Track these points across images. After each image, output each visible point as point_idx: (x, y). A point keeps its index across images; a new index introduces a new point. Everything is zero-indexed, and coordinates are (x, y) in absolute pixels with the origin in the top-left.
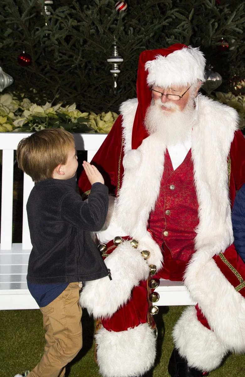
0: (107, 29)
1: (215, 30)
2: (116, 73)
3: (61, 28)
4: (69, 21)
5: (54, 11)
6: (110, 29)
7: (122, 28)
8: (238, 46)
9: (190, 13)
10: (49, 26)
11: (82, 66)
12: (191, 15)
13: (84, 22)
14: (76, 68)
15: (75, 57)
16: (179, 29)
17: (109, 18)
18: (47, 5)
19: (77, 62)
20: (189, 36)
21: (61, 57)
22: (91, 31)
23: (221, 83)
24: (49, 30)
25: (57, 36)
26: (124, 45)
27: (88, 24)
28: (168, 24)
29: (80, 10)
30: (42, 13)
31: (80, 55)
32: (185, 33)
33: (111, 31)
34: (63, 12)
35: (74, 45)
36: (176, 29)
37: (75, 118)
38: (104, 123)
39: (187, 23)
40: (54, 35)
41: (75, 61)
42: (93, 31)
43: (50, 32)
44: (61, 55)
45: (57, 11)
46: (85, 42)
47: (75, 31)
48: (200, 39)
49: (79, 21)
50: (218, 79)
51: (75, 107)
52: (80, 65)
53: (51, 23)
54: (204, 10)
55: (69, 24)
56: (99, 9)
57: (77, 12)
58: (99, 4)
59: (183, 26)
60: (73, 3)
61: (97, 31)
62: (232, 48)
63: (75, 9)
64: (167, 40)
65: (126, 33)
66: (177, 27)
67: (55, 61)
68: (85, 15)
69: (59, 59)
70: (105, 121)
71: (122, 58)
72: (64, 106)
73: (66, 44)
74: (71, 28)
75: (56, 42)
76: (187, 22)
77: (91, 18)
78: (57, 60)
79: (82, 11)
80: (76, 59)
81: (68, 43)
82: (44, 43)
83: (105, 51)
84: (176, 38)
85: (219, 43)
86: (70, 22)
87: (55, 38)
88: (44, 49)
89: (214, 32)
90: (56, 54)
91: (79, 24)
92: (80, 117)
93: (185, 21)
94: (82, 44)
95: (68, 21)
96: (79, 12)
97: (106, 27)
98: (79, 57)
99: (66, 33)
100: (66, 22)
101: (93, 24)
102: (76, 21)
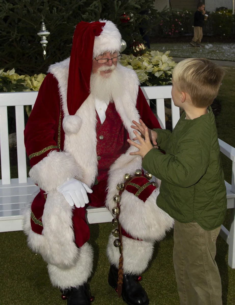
0: (36, 9)
1: (119, 7)
2: (45, 43)
4: (6, 4)
6: (38, 9)
7: (48, 8)
8: (136, 19)
11: (18, 40)
13: (18, 5)
14: (12, 41)
15: (12, 33)
16: (91, 7)
19: (14, 37)
22: (24, 12)
23: (126, 47)
26: (50, 21)
27: (21, 7)
28: (83, 4)
31: (16, 31)
32: (96, 10)
33: (40, 11)
35: (10, 24)
36: (89, 7)
37: (15, 80)
38: (38, 82)
39: (98, 3)
46: (19, 20)
47: (11, 12)
48: (107, 14)
49: (14, 5)
50: (124, 44)
51: (14, 72)
52: (16, 39)
59: (95, 5)
61: (28, 11)
62: (132, 20)
64: (83, 16)
65: (51, 12)
66: (91, 6)
70: (38, 81)
71: (49, 31)
72: (5, 71)
73: (5, 23)
74: (8, 10)
80: (13, 34)
83: (35, 27)
84: (89, 14)
85: (122, 16)
86: (7, 6)
89: (118, 8)
91: (14, 6)
92: (19, 79)
94: (16, 22)
95: (5, 5)
98: (15, 33)
99: (5, 14)
100: (4, 6)
101: (25, 6)
102: (12, 5)
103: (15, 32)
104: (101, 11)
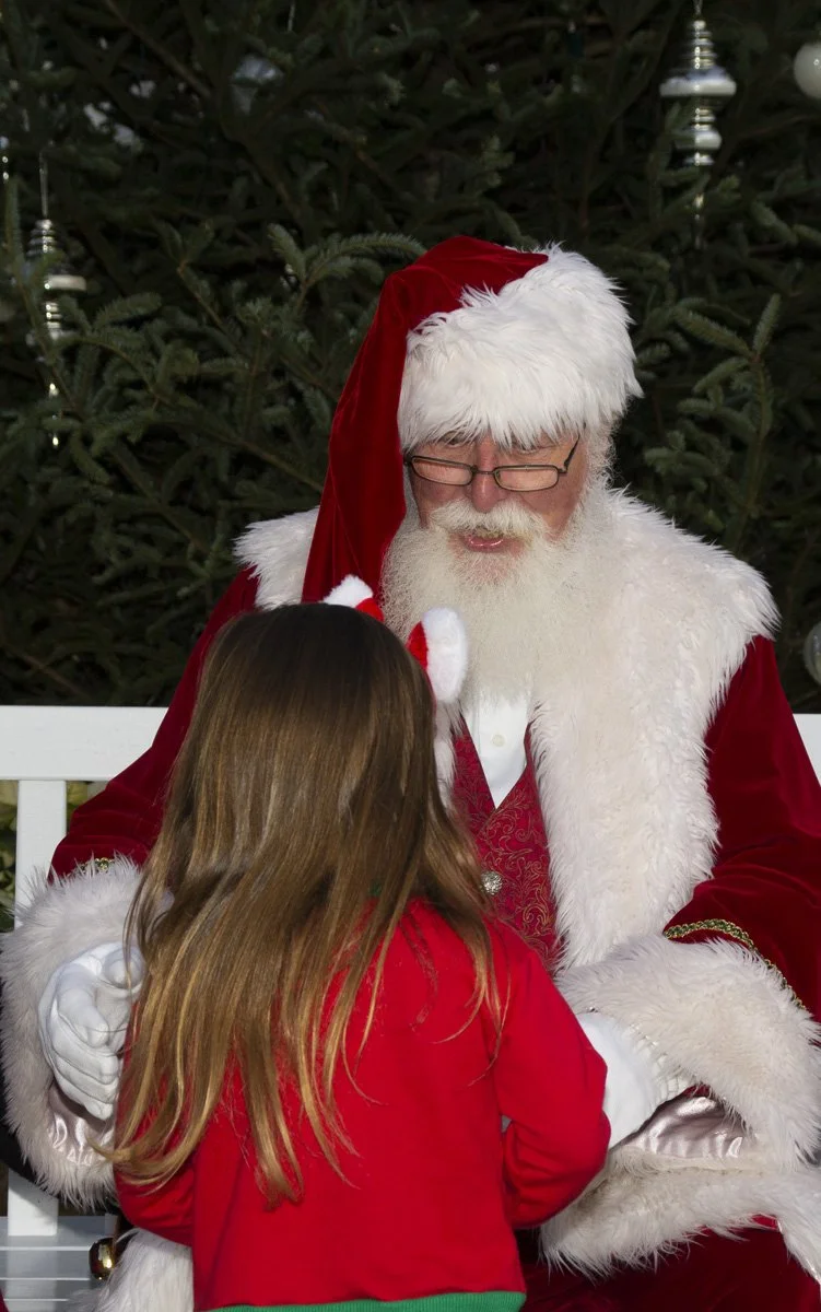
3: (123, 404)
4: (158, 357)
5: (92, 317)
9: (756, 316)
10: (67, 391)
12: (763, 329)
13: (232, 361)
15: (191, 548)
16: (703, 396)
17: (352, 332)
18: (54, 295)
19: (205, 570)
20: (758, 432)
21: (125, 553)
22: (270, 412)
24: (67, 415)
25: (102, 438)
27: (251, 370)
29: (212, 305)
30: (30, 340)
31: (219, 536)
32: (740, 417)
34: (135, 323)
35: (187, 485)
36: (691, 394)
39: (746, 368)
40: (87, 441)
41: (194, 565)
42: (279, 413)
43: (71, 422)
44: (127, 542)
45: (105, 316)
47: (186, 401)
49: (202, 360)
52: (218, 584)
53: (77, 376)
55: (161, 368)
56: (308, 297)
57: (200, 324)
58: (302, 273)
59: (726, 383)
60: (179, 270)
61: (303, 417)
63: (194, 311)
64: (651, 454)
66: (697, 388)
67: (98, 579)
68: (239, 332)
69: (117, 564)
73: (150, 479)
74: (170, 390)
75: (102, 475)
76: (745, 362)
77: (265, 332)
78: (108, 574)
79: (225, 312)
80: (200, 558)
81: (158, 475)
82: (44, 489)
84: (692, 446)
86: (164, 359)
87: (95, 449)
88: (47, 521)
90: (105, 541)
91: (206, 366)
93: (730, 353)
94: (224, 478)
95: (154, 362)
96: (212, 323)
97: (340, 386)
98: (215, 546)
99: (150, 414)
100: (149, 364)
102: (191, 355)
103: (213, 540)
104: (766, 427)
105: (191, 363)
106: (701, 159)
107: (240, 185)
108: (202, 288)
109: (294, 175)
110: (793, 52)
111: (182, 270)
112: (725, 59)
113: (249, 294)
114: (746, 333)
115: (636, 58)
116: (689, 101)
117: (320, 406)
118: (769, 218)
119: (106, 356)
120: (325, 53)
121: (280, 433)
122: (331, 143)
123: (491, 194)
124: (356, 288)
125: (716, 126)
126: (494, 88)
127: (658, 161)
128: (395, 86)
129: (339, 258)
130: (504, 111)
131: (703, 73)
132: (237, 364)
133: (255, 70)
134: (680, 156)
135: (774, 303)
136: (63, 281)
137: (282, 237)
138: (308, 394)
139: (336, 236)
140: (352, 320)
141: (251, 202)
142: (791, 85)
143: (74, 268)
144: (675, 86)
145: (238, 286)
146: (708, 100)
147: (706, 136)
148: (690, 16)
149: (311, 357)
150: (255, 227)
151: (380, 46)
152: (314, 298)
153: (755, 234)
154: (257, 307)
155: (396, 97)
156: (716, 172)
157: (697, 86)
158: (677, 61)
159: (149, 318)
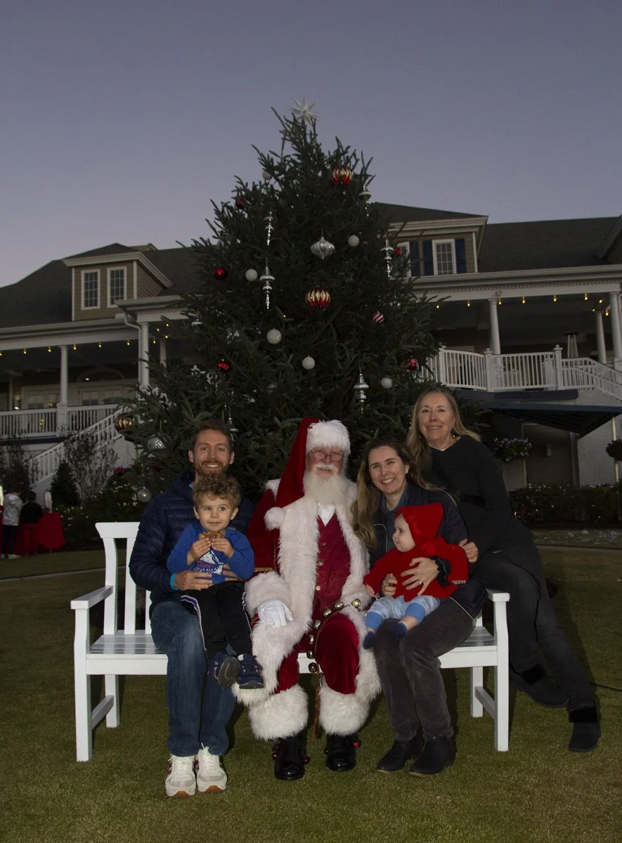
12: (376, 435)
18: (232, 432)
22: (275, 455)
27: (270, 446)
29: (262, 434)
42: (277, 455)
46: (270, 466)
47: (258, 453)
49: (260, 444)
54: (394, 433)
57: (260, 437)
58: (281, 426)
61: (282, 455)
63: (259, 435)
68: (268, 439)
74: (254, 451)
77: (273, 439)
79: (265, 435)
81: (253, 469)
94: (266, 468)
96: (262, 437)
101: (277, 447)
102: (258, 444)
103: (263, 483)
105: (258, 446)
106: (362, 401)
107: (270, 409)
108: (261, 431)
109: (280, 407)
110: (381, 379)
111: (257, 427)
112: (366, 381)
113: (269, 431)
114: (373, 436)
115: (350, 381)
116: (359, 390)
117: (286, 453)
118: (377, 412)
119: (242, 444)
120: (285, 382)
121: (277, 459)
122: (287, 400)
123: (319, 409)
124: (292, 429)
125: (365, 394)
126: (320, 388)
127: (353, 402)
128: (298, 388)
129: (288, 423)
130: (322, 392)
131: (362, 384)
132: (267, 446)
133: (272, 386)
134: (358, 400)
135: (378, 430)
136: (234, 430)
137: (276, 419)
138: (283, 451)
139: (288, 419)
140: (290, 435)
141: (272, 413)
142: (381, 385)
143: (235, 428)
144: (357, 387)
145: (267, 429)
146: (362, 389)
147: (363, 396)
148: (359, 373)
149: (284, 443)
150: (272, 417)
151: (296, 381)
152: (284, 432)
153: (374, 415)
154: (271, 434)
155: (299, 390)
156: (365, 403)
157: (361, 387)
158: (357, 382)
159: (251, 437)
